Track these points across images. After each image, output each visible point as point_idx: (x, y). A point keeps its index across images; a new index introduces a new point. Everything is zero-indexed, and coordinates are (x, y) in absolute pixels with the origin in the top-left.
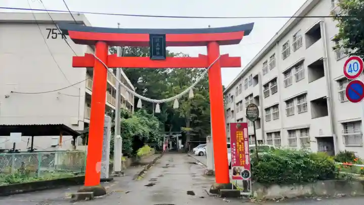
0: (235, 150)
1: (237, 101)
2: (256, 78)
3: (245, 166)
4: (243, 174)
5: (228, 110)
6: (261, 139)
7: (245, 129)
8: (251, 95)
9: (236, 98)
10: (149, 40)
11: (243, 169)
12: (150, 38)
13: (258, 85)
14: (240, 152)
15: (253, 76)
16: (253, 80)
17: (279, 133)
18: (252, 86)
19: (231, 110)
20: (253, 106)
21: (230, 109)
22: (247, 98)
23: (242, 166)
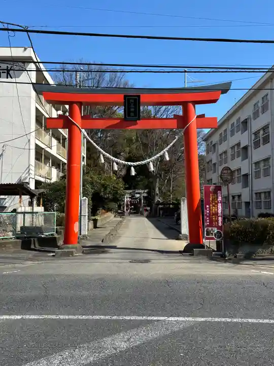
0: (208, 212)
1: (220, 151)
2: (245, 122)
3: (218, 227)
4: (215, 235)
5: (208, 163)
6: (248, 200)
7: (219, 192)
8: (238, 144)
9: (219, 146)
10: (123, 101)
11: (216, 230)
12: (125, 99)
13: (246, 133)
14: (213, 214)
15: (242, 119)
16: (241, 126)
17: (269, 192)
18: (240, 132)
19: (213, 163)
20: (227, 170)
21: (211, 161)
22: (233, 148)
23: (215, 227)
